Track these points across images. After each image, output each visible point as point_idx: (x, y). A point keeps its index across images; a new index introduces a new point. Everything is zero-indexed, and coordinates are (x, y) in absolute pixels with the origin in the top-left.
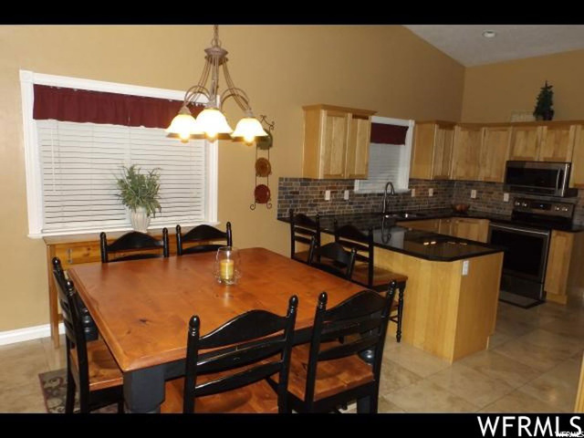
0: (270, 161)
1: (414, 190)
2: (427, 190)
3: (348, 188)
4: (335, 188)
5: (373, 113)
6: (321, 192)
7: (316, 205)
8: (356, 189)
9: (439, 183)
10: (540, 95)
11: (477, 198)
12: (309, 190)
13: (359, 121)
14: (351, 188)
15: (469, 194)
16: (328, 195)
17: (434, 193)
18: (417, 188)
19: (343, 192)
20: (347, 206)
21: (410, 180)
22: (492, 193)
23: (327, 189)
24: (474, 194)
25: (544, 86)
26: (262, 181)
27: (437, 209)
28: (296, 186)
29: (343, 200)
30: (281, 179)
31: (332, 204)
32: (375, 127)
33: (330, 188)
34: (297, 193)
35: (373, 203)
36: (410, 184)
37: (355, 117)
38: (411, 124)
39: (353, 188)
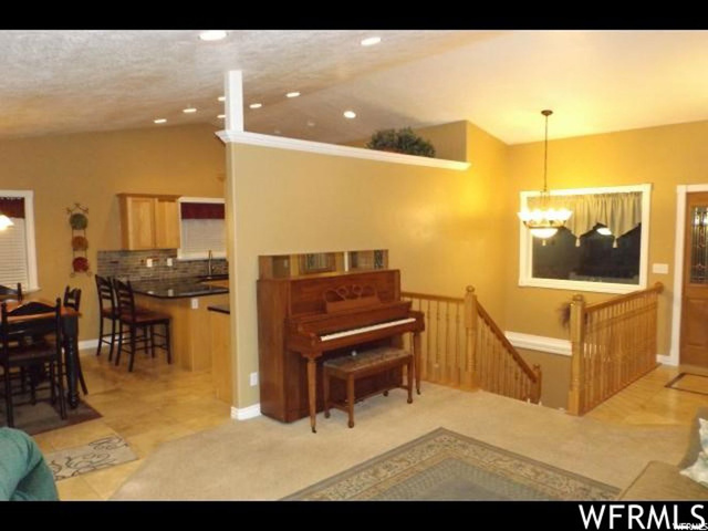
0: (88, 239)
3: (171, 257)
4: (157, 257)
5: (179, 196)
6: (142, 261)
7: (138, 271)
8: (180, 257)
12: (129, 260)
13: (166, 204)
14: (174, 256)
19: (166, 260)
20: (172, 271)
23: (148, 258)
26: (79, 254)
28: (115, 257)
29: (166, 267)
30: (99, 252)
31: (154, 270)
32: (184, 206)
33: (151, 257)
34: (118, 262)
35: (199, 268)
37: (160, 201)
39: (176, 256)
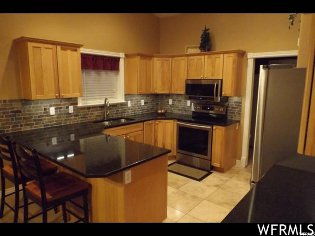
1: (129, 102)
2: (140, 101)
3: (72, 104)
4: (60, 105)
5: (80, 47)
6: (45, 109)
7: (41, 120)
8: (80, 104)
9: (148, 96)
10: (202, 35)
11: (172, 104)
12: (31, 108)
13: (68, 52)
14: (75, 104)
15: (168, 102)
16: (52, 111)
17: (145, 103)
18: (131, 100)
19: (68, 108)
20: (73, 117)
21: (125, 95)
22: (180, 101)
23: (51, 106)
24: (170, 102)
25: (204, 29)
27: (149, 113)
28: (17, 106)
29: (68, 113)
31: (57, 118)
33: (54, 106)
34: (20, 112)
35: (96, 113)
36: (125, 98)
37: (63, 48)
38: (121, 55)
